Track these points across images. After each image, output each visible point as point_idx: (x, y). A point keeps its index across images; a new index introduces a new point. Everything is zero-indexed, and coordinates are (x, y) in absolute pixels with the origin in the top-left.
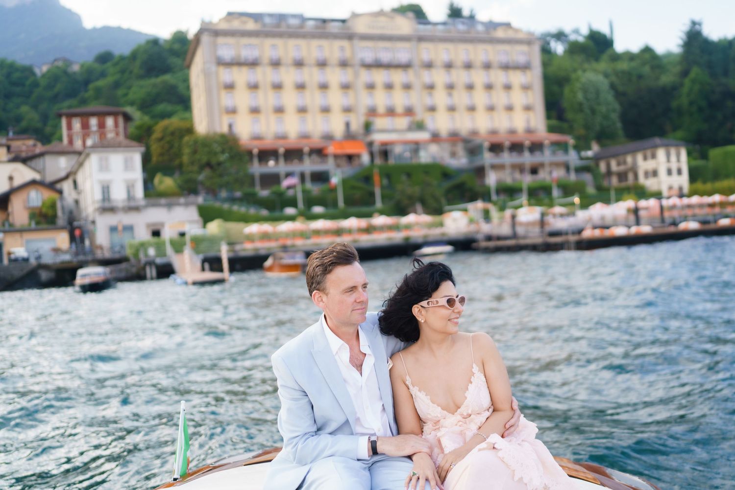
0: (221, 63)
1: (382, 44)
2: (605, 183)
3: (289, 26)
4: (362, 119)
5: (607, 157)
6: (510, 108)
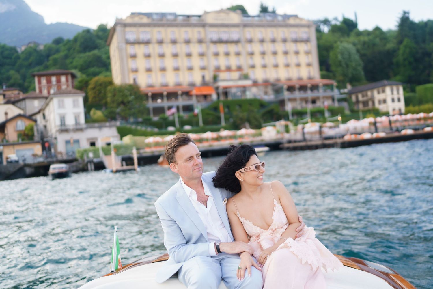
0: (129, 43)
1: (222, 29)
3: (167, 20)
4: (212, 74)
5: (356, 93)
6: (298, 65)
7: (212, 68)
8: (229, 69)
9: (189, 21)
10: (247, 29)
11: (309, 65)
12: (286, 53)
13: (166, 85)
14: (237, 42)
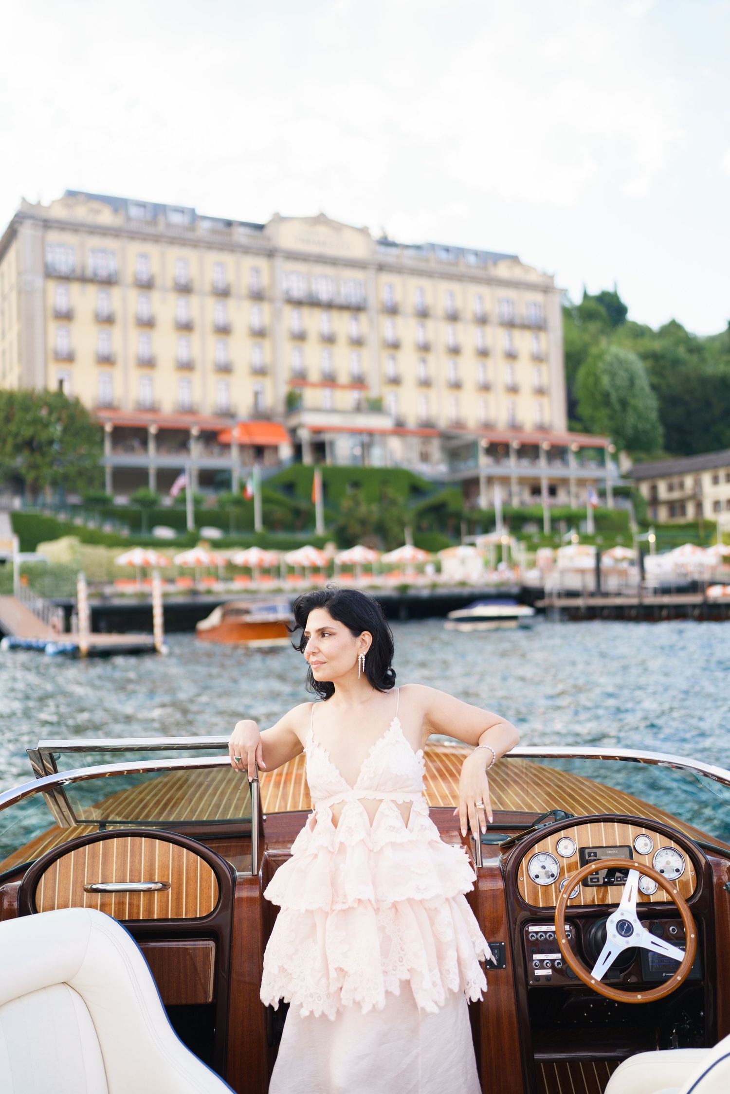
0: (51, 274)
1: (318, 269)
2: (649, 515)
3: (169, 225)
4: (284, 390)
5: (653, 478)
6: (513, 390)
7: (284, 375)
8: (330, 381)
9: (230, 235)
10: (386, 278)
11: (540, 391)
12: (484, 353)
13: (153, 409)
14: (356, 309)
